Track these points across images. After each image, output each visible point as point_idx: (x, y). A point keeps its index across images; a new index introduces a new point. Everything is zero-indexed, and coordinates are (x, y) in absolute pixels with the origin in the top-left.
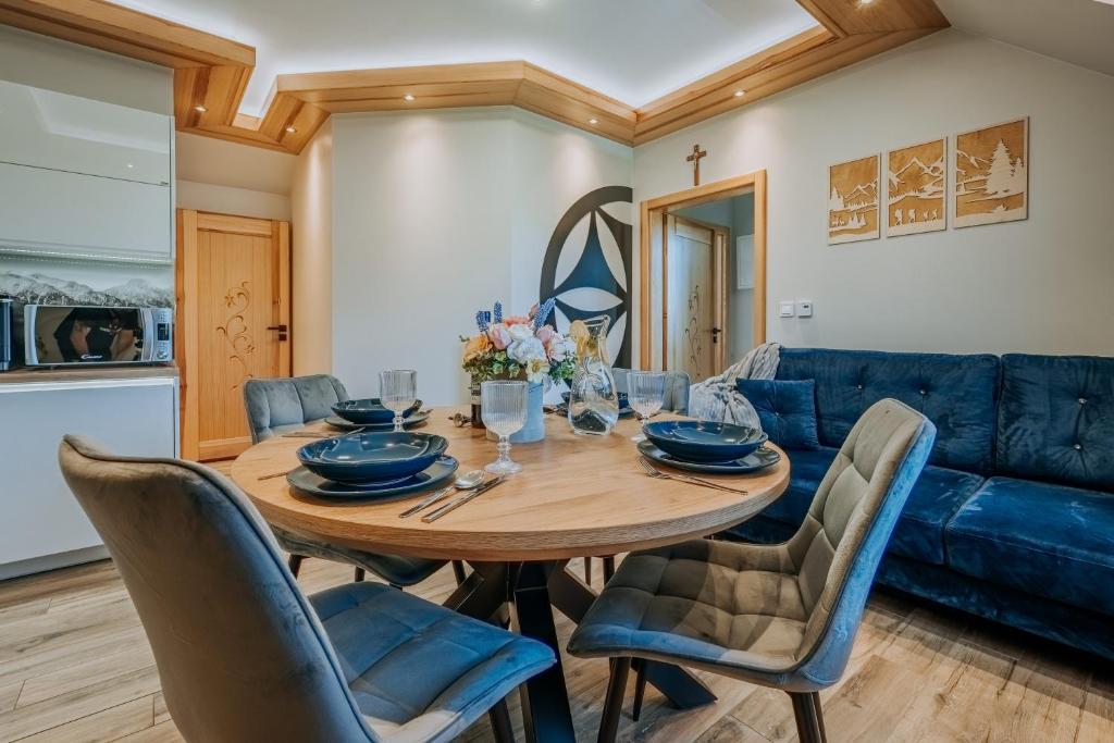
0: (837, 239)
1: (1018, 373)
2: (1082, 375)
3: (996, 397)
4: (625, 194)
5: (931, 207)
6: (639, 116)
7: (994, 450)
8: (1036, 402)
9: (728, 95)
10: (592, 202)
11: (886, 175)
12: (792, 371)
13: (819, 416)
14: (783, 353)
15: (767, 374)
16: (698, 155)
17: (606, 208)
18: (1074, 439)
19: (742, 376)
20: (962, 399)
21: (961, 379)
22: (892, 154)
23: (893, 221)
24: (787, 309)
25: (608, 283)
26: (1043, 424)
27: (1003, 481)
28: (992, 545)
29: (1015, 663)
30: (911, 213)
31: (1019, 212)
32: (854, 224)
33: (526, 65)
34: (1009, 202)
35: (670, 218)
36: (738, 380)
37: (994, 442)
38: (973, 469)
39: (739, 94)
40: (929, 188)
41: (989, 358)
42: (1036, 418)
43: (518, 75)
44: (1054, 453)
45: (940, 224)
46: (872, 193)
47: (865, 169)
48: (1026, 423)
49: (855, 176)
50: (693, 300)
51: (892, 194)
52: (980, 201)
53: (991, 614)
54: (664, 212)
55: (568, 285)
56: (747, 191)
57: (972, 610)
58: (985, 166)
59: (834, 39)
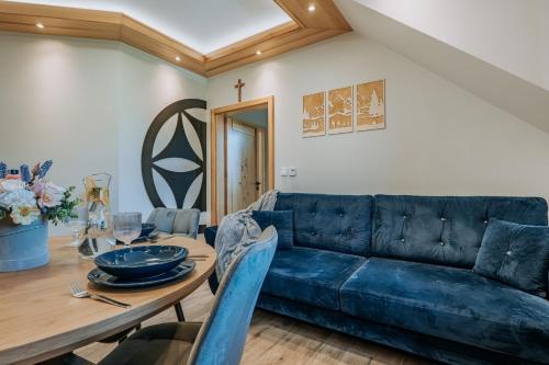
0: (307, 135)
1: (380, 204)
2: (404, 204)
3: (371, 217)
4: (202, 104)
5: (346, 120)
6: (206, 59)
7: (371, 244)
8: (387, 219)
9: (252, 53)
10: (180, 107)
11: (328, 103)
12: (282, 205)
13: (294, 230)
14: (280, 196)
15: (269, 208)
16: (240, 85)
17: (188, 111)
18: (401, 237)
19: (256, 209)
20: (357, 219)
21: (357, 207)
22: (330, 93)
23: (331, 127)
24: (284, 172)
25: (191, 156)
26: (389, 230)
27: (374, 259)
28: (359, 298)
29: (371, 358)
30: (339, 123)
31: (382, 125)
32: (314, 127)
33: (124, 16)
34: (378, 119)
35: (229, 120)
36: (254, 212)
37: (371, 239)
38: (362, 254)
39: (259, 53)
40: (346, 111)
41: (369, 197)
42: (387, 226)
43: (118, 22)
44: (394, 244)
45: (350, 129)
46: (322, 111)
47: (318, 98)
48: (382, 229)
49: (314, 102)
50: (244, 166)
51: (331, 113)
52: (366, 118)
53: (360, 334)
54: (225, 116)
55: (162, 156)
56: (265, 107)
57: (352, 333)
58: (368, 101)
59: (299, 29)
